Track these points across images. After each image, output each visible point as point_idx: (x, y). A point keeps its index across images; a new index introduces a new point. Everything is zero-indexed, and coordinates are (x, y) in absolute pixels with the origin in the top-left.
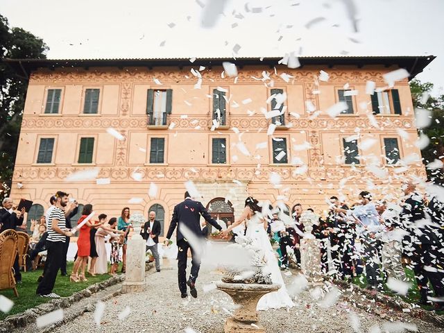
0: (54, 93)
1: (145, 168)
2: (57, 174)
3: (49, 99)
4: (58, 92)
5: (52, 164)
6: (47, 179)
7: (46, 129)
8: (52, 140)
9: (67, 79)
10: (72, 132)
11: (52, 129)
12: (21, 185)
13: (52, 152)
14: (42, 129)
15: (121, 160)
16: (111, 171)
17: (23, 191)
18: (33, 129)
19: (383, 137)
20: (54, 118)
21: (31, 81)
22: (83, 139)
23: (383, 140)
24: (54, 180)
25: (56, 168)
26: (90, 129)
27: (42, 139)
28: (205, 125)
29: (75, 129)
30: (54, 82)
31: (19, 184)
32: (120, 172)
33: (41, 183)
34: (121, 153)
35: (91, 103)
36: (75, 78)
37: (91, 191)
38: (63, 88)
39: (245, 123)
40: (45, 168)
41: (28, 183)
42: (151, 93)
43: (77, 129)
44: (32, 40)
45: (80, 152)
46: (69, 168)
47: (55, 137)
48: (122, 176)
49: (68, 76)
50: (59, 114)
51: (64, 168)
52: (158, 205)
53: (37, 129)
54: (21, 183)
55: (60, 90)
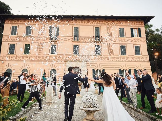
0: (14, 27)
1: (49, 56)
2: (16, 58)
3: (13, 30)
4: (16, 27)
5: (14, 54)
6: (13, 60)
7: (12, 41)
8: (14, 45)
9: (19, 22)
10: (22, 42)
11: (14, 41)
12: (3, 62)
13: (14, 49)
14: (10, 41)
15: (40, 53)
16: (36, 57)
17: (4, 64)
18: (7, 41)
19: (134, 45)
20: (14, 37)
21: (5, 23)
22: (26, 45)
23: (134, 47)
24: (16, 60)
25: (16, 55)
26: (28, 41)
27: (10, 45)
28: (71, 40)
29: (22, 41)
30: (14, 23)
31: (2, 61)
32: (40, 57)
33: (10, 61)
34: (40, 50)
35: (28, 31)
36: (22, 22)
37: (29, 64)
38: (18, 26)
39: (85, 40)
40: (12, 56)
41: (5, 61)
42: (51, 28)
43: (24, 41)
44: (5, 6)
45: (25, 50)
46: (21, 56)
47: (16, 44)
48: (41, 59)
49: (20, 21)
50: (17, 36)
51: (19, 56)
52: (54, 69)
53: (8, 41)
54: (3, 61)
55: (17, 26)
